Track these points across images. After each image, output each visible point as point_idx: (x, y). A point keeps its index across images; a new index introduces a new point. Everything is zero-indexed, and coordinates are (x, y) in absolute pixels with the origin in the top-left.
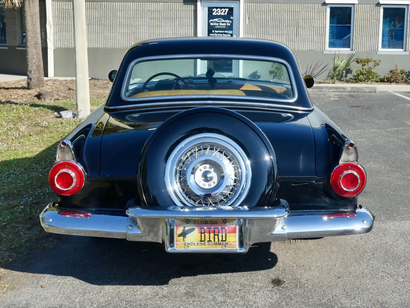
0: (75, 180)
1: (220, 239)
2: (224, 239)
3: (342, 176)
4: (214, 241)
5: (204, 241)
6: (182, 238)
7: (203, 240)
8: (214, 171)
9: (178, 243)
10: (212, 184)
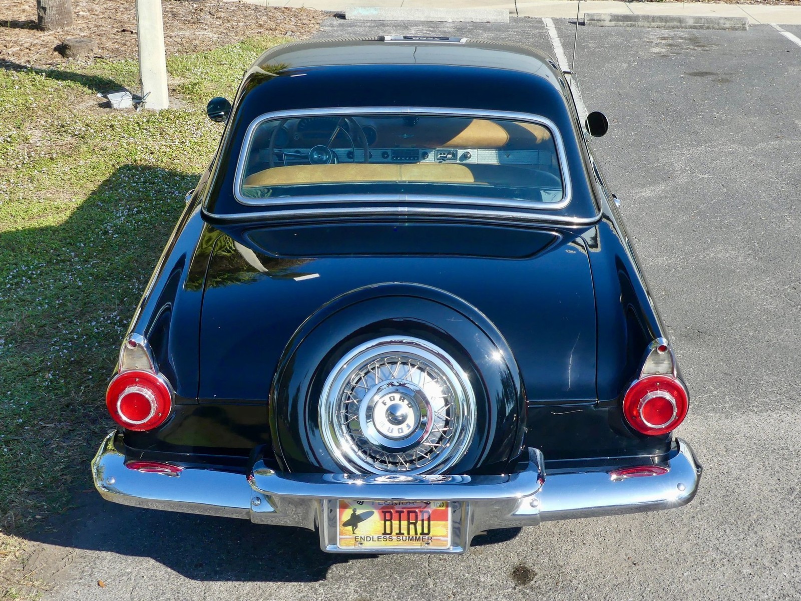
0: (154, 406)
1: (419, 531)
2: (426, 531)
3: (643, 402)
4: (409, 533)
5: (391, 533)
6: (350, 528)
7: (388, 531)
8: (408, 405)
9: (343, 537)
10: (406, 429)
